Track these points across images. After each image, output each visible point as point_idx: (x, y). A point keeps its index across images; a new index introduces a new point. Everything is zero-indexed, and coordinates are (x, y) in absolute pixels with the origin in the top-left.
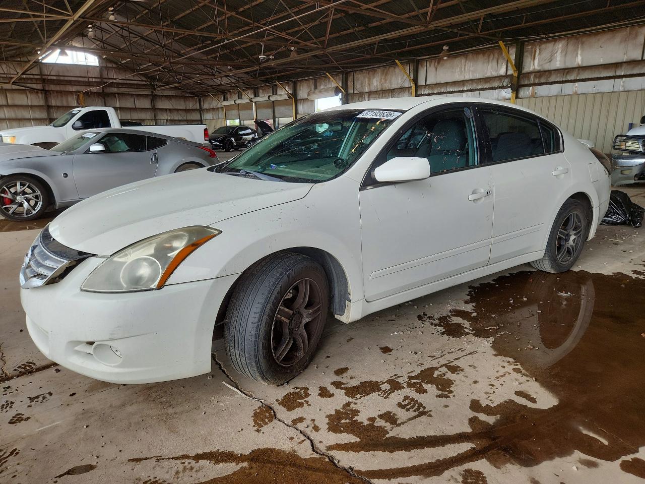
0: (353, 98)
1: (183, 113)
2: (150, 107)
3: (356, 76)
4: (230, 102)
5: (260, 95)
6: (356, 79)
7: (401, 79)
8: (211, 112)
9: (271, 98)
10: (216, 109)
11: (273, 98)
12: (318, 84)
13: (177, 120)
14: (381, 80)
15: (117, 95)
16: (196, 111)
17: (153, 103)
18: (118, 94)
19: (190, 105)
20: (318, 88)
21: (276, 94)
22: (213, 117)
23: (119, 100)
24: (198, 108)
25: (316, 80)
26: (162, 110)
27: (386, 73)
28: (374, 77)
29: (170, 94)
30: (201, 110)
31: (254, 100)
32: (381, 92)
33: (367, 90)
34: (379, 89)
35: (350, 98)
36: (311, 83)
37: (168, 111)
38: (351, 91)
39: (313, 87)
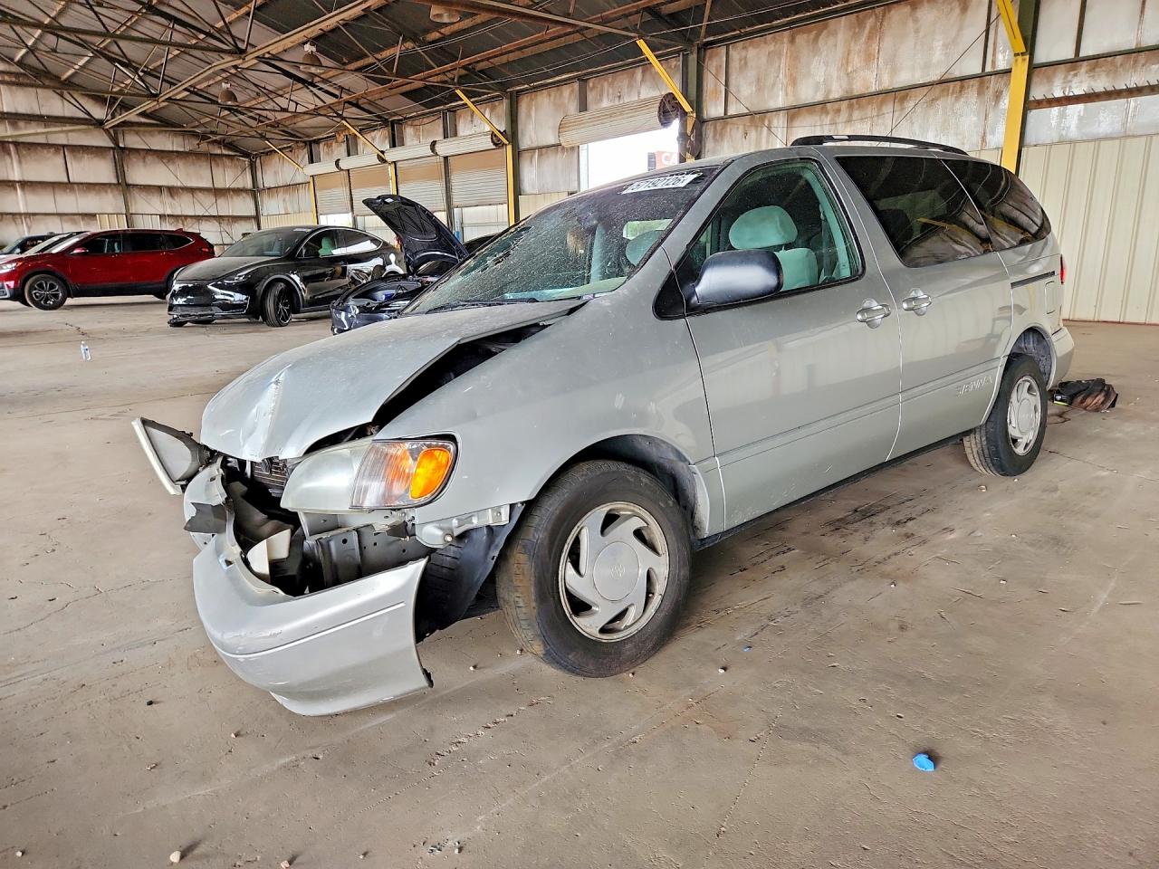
0: (722, 136)
1: (208, 200)
2: (115, 181)
3: (735, 54)
4: (324, 166)
5: (408, 140)
6: (735, 65)
7: (946, 46)
8: (280, 194)
9: (438, 148)
10: (292, 187)
11: (445, 148)
12: (591, 96)
13: (191, 217)
14: (847, 60)
15: (12, 148)
16: (244, 195)
17: (120, 171)
18: (16, 144)
19: (229, 176)
20: (592, 106)
21: (456, 134)
22: (286, 209)
23: (20, 162)
24: (249, 185)
25: (583, 80)
26: (147, 188)
27: (873, 29)
28: (815, 51)
29: (169, 148)
30: (255, 192)
31: (389, 157)
32: (844, 105)
33: (780, 101)
34: (835, 95)
35: (709, 131)
36: (569, 94)
37: (165, 192)
38: (714, 109)
39: (573, 107)
